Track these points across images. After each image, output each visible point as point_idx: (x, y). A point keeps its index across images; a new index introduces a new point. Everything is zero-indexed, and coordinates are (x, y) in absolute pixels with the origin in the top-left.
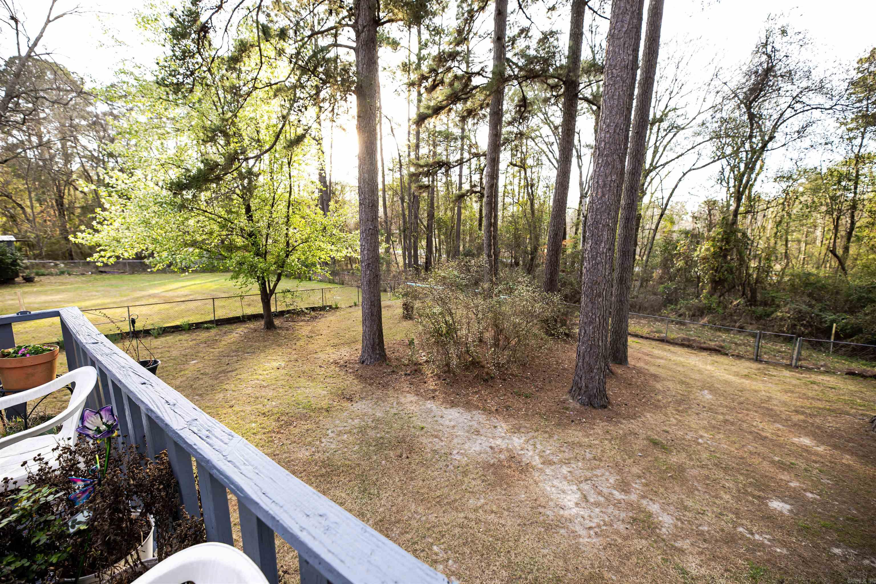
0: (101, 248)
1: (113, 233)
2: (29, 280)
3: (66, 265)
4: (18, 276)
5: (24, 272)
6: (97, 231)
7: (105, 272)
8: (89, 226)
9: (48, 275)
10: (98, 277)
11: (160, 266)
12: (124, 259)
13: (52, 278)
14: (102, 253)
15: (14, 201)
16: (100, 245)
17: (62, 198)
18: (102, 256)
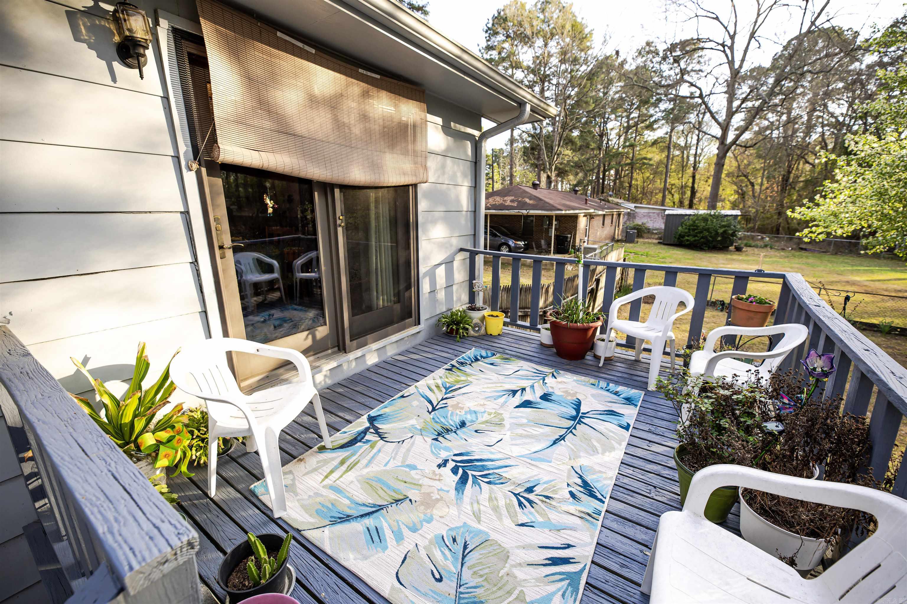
0: (814, 223)
1: (833, 208)
2: (738, 249)
3: (770, 239)
4: (732, 245)
5: (737, 242)
6: (818, 205)
7: (805, 249)
8: (812, 200)
9: (754, 246)
10: (798, 253)
11: (879, 249)
12: (835, 237)
13: (756, 250)
14: (814, 229)
15: (749, 180)
16: (815, 221)
17: (789, 172)
18: (811, 232)
